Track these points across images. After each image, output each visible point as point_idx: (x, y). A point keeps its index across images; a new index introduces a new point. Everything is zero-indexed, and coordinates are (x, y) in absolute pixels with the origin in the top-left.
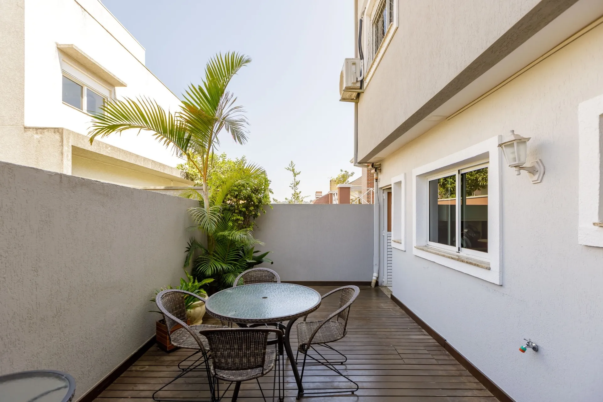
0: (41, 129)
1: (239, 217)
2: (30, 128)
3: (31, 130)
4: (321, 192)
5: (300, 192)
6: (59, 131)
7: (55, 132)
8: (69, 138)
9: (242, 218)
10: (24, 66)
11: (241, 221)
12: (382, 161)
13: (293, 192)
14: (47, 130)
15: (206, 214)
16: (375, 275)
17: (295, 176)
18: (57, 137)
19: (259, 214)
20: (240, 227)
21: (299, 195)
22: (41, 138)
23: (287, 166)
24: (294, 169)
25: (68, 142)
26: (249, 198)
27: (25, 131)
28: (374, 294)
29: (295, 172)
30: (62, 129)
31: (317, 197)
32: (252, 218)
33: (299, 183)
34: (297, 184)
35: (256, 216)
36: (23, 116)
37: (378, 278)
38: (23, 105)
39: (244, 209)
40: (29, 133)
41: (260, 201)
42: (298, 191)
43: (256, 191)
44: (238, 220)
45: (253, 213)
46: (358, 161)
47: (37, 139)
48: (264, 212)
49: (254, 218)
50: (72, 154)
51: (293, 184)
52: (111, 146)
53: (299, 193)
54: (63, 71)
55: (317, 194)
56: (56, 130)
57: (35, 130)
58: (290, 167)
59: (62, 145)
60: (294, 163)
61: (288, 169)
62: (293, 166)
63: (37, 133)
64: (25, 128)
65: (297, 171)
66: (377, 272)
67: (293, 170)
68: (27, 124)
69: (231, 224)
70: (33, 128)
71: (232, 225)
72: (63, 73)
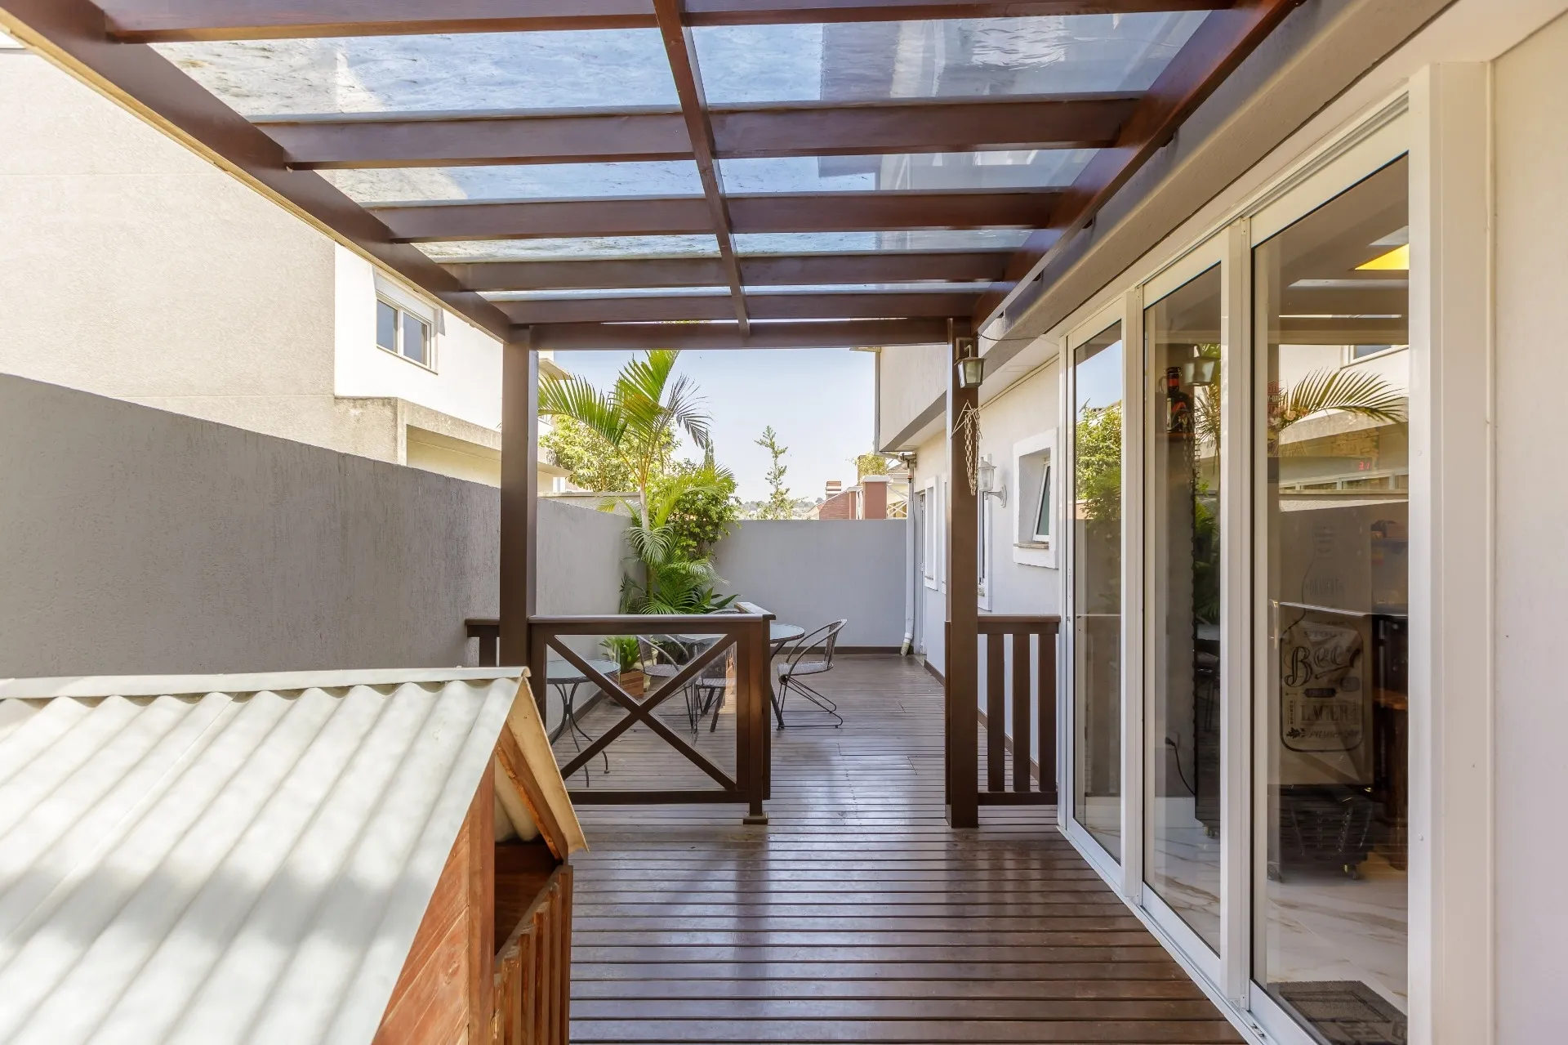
0: (361, 399)
1: (691, 542)
2: (343, 398)
3: (345, 401)
4: (839, 483)
5: (787, 490)
6: (390, 402)
7: (384, 405)
8: (403, 412)
9: (695, 544)
10: (334, 296)
11: (694, 547)
12: (916, 449)
13: (773, 491)
14: (371, 401)
15: (645, 536)
16: (908, 635)
17: (776, 457)
18: (388, 412)
19: (719, 537)
20: (694, 558)
21: (785, 496)
22: (362, 414)
23: (760, 437)
24: (774, 443)
25: (402, 420)
26: (705, 513)
27: (336, 404)
28: (904, 662)
29: (776, 449)
30: (396, 399)
31: (830, 495)
32: (706, 543)
33: (784, 470)
34: (781, 473)
35: (714, 540)
36: (332, 378)
37: (912, 641)
38: (333, 361)
39: (697, 530)
40: (343, 406)
41: (721, 518)
42: (782, 488)
43: (715, 500)
44: (688, 546)
45: (711, 535)
46: (881, 448)
47: (355, 416)
48: (727, 534)
49: (710, 542)
50: (407, 438)
51: (773, 474)
52: (452, 418)
53: (784, 492)
54: (378, 293)
55: (829, 487)
56: (386, 401)
57: (351, 401)
58: (764, 439)
59: (396, 426)
60: (774, 429)
61: (762, 443)
62: (771, 435)
63: (355, 407)
64: (336, 398)
65: (779, 445)
66: (911, 630)
67: (772, 446)
68: (339, 392)
69: (678, 552)
70: (349, 399)
71: (680, 553)
72: (377, 296)
